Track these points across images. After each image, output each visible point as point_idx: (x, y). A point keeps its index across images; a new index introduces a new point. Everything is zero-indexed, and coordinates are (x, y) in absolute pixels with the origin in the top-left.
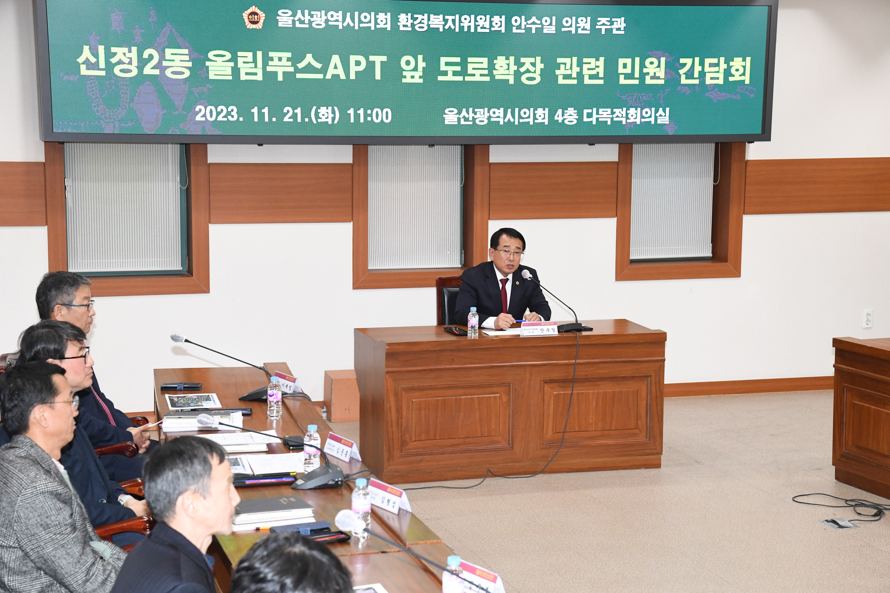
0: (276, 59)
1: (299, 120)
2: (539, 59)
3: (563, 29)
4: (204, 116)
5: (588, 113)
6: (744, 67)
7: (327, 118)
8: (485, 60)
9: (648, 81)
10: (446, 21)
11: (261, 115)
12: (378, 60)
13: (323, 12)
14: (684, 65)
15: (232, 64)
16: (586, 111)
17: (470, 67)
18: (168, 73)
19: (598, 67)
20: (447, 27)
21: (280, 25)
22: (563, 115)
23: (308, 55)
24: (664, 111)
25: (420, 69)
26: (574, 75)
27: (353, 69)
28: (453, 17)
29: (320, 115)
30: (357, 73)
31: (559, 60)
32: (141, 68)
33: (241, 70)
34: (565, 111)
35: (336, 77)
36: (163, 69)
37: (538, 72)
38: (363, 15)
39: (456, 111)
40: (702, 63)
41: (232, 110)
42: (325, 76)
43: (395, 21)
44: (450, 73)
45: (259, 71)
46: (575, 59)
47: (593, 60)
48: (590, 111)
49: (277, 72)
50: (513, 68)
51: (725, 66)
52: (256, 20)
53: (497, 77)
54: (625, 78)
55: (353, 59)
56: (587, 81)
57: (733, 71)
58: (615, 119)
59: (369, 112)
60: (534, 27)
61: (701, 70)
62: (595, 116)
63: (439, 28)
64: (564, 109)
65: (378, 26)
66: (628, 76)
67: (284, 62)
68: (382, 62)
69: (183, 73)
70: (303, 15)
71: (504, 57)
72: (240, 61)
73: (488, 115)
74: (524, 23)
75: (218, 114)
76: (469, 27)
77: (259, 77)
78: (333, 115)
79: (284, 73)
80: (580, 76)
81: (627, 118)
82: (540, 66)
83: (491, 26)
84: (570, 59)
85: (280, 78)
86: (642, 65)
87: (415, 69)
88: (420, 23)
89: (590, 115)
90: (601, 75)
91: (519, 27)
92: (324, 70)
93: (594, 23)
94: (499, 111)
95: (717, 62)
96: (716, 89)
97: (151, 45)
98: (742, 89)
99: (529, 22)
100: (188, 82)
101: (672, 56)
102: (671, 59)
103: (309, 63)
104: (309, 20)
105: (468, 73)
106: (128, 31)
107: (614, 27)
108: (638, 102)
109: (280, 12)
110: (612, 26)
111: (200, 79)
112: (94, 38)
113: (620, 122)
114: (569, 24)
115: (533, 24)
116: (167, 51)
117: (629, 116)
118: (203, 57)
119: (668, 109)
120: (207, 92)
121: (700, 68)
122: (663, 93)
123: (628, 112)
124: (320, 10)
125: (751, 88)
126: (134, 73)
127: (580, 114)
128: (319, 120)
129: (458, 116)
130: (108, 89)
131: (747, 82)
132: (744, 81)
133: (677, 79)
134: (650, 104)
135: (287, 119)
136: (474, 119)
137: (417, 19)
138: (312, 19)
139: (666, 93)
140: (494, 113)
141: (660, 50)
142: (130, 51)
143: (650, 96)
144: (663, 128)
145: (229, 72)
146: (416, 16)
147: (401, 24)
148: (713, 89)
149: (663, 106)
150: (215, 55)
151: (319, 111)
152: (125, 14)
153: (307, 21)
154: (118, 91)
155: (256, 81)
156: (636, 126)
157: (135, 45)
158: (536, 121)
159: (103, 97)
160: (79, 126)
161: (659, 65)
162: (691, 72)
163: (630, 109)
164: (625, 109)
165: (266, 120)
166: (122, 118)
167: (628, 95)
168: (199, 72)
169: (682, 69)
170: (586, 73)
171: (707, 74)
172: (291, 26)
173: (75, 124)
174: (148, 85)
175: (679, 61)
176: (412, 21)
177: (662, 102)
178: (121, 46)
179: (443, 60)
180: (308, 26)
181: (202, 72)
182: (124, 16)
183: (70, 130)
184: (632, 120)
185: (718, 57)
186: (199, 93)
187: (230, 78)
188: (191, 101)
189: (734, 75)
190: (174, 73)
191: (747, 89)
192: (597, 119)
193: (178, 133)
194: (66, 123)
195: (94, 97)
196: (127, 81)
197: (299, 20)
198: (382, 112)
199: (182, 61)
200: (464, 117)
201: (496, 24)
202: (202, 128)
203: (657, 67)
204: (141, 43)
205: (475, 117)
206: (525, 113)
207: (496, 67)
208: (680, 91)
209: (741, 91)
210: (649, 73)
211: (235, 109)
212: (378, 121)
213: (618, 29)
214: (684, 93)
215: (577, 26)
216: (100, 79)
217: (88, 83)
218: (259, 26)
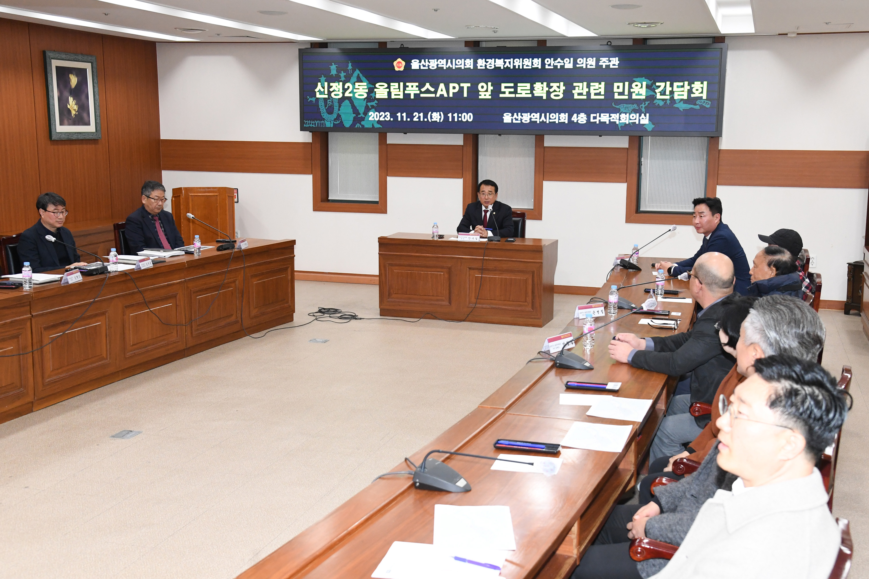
0: (410, 86)
1: (422, 120)
2: (562, 83)
3: (578, 66)
4: (373, 118)
5: (594, 117)
6: (702, 88)
7: (437, 118)
8: (528, 85)
9: (634, 97)
10: (505, 62)
11: (402, 117)
12: (466, 86)
13: (436, 60)
14: (659, 87)
15: (388, 90)
16: (592, 116)
17: (519, 89)
18: (356, 96)
19: (600, 88)
20: (505, 66)
21: (413, 68)
22: (577, 118)
23: (427, 84)
24: (645, 116)
25: (489, 90)
26: (585, 93)
27: (451, 91)
28: (509, 60)
29: (433, 117)
30: (453, 93)
31: (575, 84)
32: (343, 93)
33: (392, 93)
34: (579, 115)
35: (442, 95)
36: (354, 93)
37: (562, 91)
38: (457, 61)
39: (510, 115)
40: (672, 86)
41: (387, 115)
42: (436, 95)
43: (475, 63)
44: (507, 93)
45: (401, 93)
46: (585, 83)
47: (597, 84)
49: (410, 94)
50: (546, 89)
51: (689, 88)
52: (400, 66)
53: (535, 95)
54: (619, 95)
55: (451, 85)
56: (593, 97)
57: (694, 90)
58: (611, 120)
59: (460, 115)
60: (559, 65)
61: (671, 90)
62: (598, 118)
63: (501, 67)
64: (578, 113)
65: (466, 67)
66: (620, 94)
67: (415, 88)
68: (468, 87)
69: (363, 95)
70: (425, 62)
71: (540, 83)
72: (392, 88)
73: (530, 117)
74: (552, 62)
75: (380, 116)
76: (519, 66)
77: (401, 97)
78: (440, 117)
79: (415, 94)
80: (588, 94)
81: (620, 120)
82: (563, 88)
83: (532, 65)
85: (412, 97)
86: (630, 87)
87: (487, 91)
88: (490, 64)
89: (595, 118)
90: (603, 93)
91: (549, 65)
92: (435, 92)
93: (598, 61)
94: (536, 115)
95: (682, 85)
96: (682, 102)
97: (348, 81)
98: (701, 102)
99: (556, 62)
100: (366, 100)
101: (651, 81)
102: (650, 83)
103: (428, 88)
104: (428, 65)
105: (518, 92)
106: (338, 74)
107: (611, 64)
108: (627, 109)
109: (413, 61)
110: (610, 63)
111: (372, 98)
112: (323, 79)
113: (615, 122)
114: (581, 62)
115: (558, 63)
116: (357, 84)
117: (621, 119)
118: (373, 86)
119: (648, 115)
120: (375, 105)
121: (671, 89)
122: (645, 104)
123: (620, 116)
124: (434, 59)
125: (707, 101)
126: (341, 96)
127: (588, 117)
128: (432, 120)
129: (512, 117)
130: (329, 104)
131: (705, 97)
132: (702, 97)
133: (654, 95)
134: (635, 111)
135: (415, 119)
136: (521, 120)
137: (488, 62)
138: (429, 64)
139: (647, 104)
140: (534, 116)
141: (642, 77)
142: (339, 85)
143: (635, 106)
144: (644, 126)
145: (386, 94)
146: (487, 60)
147: (478, 65)
148: (679, 102)
149: (644, 112)
150: (380, 86)
151: (432, 114)
152: (337, 66)
153: (427, 66)
154: (333, 105)
155: (399, 99)
156: (625, 124)
157: (341, 81)
158: (560, 121)
159: (326, 108)
160: (315, 123)
161: (642, 87)
162: (664, 91)
163: (622, 114)
164: (618, 114)
165: (405, 119)
166: (335, 119)
167: (620, 105)
168: (371, 95)
169: (657, 89)
170: (592, 92)
171: (675, 92)
172: (418, 68)
173: (314, 122)
174: (347, 102)
175: (656, 84)
176: (485, 63)
177: (643, 110)
178: (334, 82)
179: (503, 85)
180: (427, 68)
181: (373, 95)
182: (336, 67)
183: (311, 125)
184: (623, 121)
185: (683, 81)
186: (371, 106)
187: (387, 97)
188: (367, 110)
189: (695, 93)
190: (359, 95)
191: (704, 102)
192: (600, 120)
193: (361, 127)
194: (309, 122)
195: (322, 108)
196: (337, 100)
197: (423, 65)
198: (467, 115)
199: (363, 89)
200: (515, 118)
201: (536, 63)
202: (372, 124)
203: (640, 88)
204: (344, 80)
205: (522, 118)
206: (553, 116)
207: (535, 89)
208: (656, 103)
209: (700, 104)
210: (634, 92)
211: (389, 114)
212: (465, 120)
213: (614, 65)
214: (659, 105)
215: (587, 63)
216: (325, 100)
217: (320, 101)
218: (402, 69)
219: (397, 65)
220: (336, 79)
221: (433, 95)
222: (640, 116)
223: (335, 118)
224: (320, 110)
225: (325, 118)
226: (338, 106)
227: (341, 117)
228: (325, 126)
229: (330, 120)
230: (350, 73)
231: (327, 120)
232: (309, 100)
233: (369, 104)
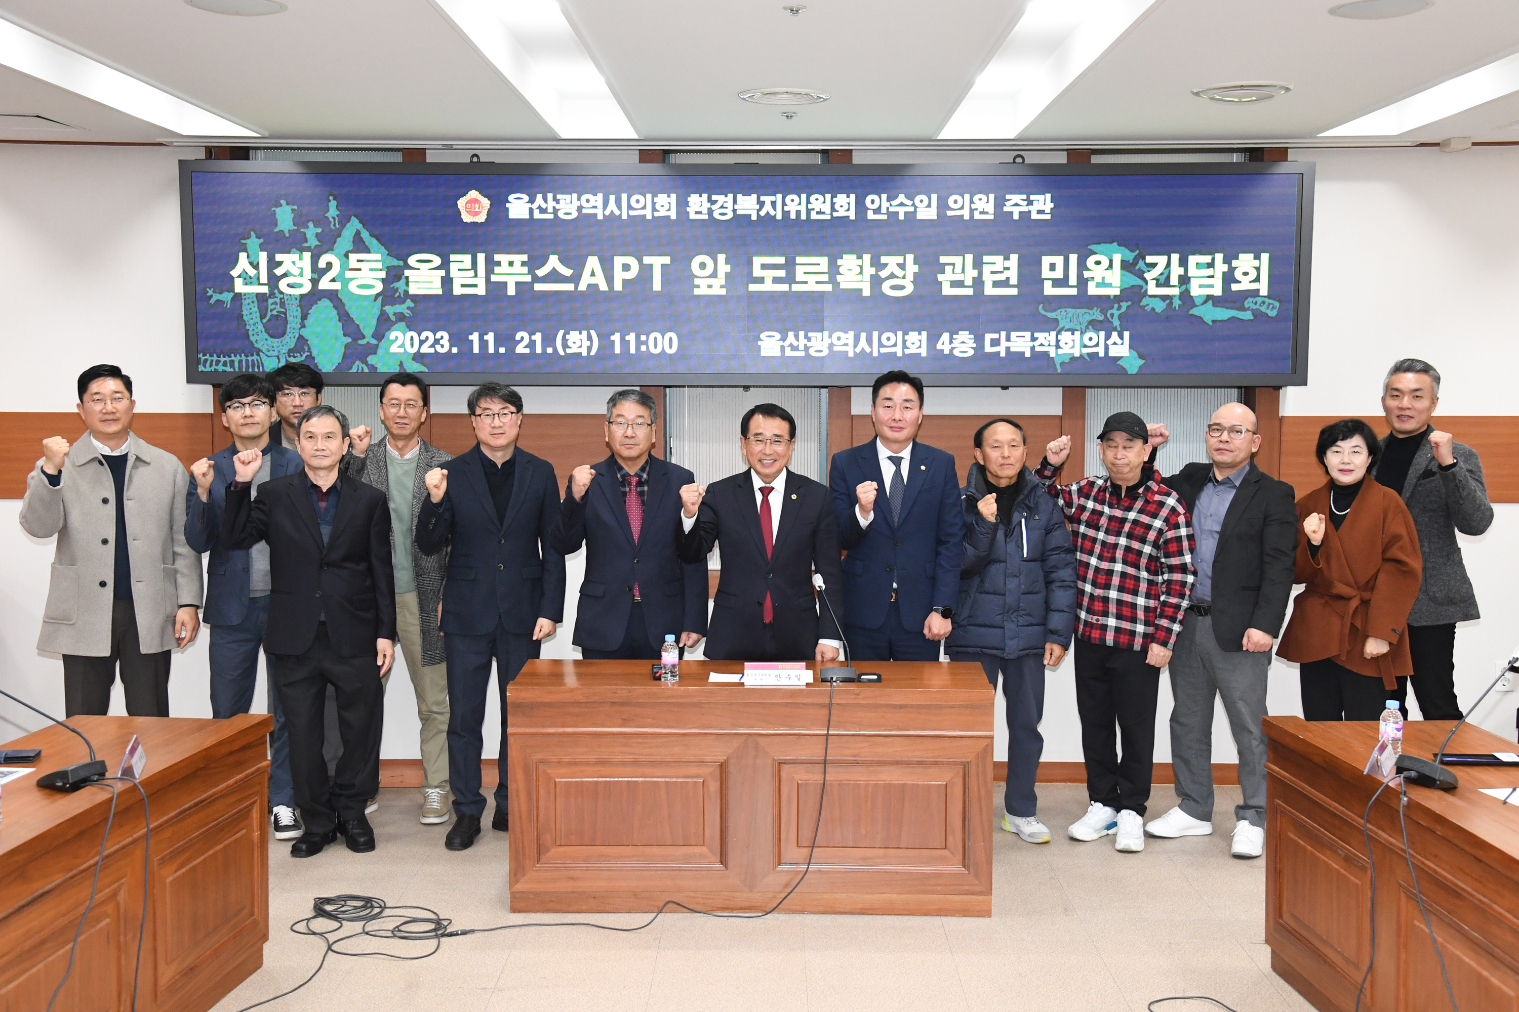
0: (505, 264)
1: (539, 350)
2: (910, 258)
4: (402, 346)
5: (993, 340)
6: (1258, 269)
7: (580, 347)
8: (824, 261)
9: (1092, 290)
10: (761, 204)
11: (484, 344)
12: (657, 262)
13: (575, 196)
14: (1154, 265)
15: (442, 273)
16: (988, 337)
17: (799, 270)
18: (353, 287)
19: (1008, 269)
20: (762, 213)
21: (512, 215)
22: (951, 342)
23: (551, 256)
24: (1121, 337)
25: (721, 274)
26: (969, 282)
27: (619, 276)
28: (773, 198)
29: (570, 343)
30: (625, 281)
31: (943, 259)
32: (315, 282)
33: (455, 281)
34: (955, 336)
35: (593, 287)
36: (346, 282)
37: (910, 277)
38: (634, 198)
39: (778, 336)
40: (1183, 263)
41: (442, 337)
42: (576, 287)
43: (682, 204)
44: (769, 280)
45: (481, 282)
46: (969, 258)
47: (999, 259)
48: (996, 336)
49: (506, 283)
50: (870, 271)
51: (1225, 268)
52: (477, 210)
53: (842, 286)
54: (1054, 286)
55: (619, 261)
56: (989, 290)
57: (1238, 275)
58: (1038, 349)
59: (643, 338)
60: (901, 211)
61: (1182, 273)
62: (1004, 344)
63: (750, 215)
64: (953, 333)
65: (656, 214)
66: (1057, 283)
67: (518, 268)
68: (663, 266)
69: (372, 287)
70: (545, 200)
71: (855, 256)
72: (453, 267)
73: (829, 341)
74: (885, 204)
75: (422, 343)
76: (798, 213)
77: (481, 291)
78: (588, 343)
79: (518, 284)
80: (978, 282)
81: (1058, 346)
82: (912, 268)
83: (833, 209)
84: (962, 257)
85: (511, 291)
86: (1082, 266)
87: (714, 275)
88: (722, 207)
89: (995, 343)
90: (1014, 281)
91: (877, 211)
92: (575, 279)
93: (999, 203)
94: (846, 335)
95: (1210, 261)
96: (1210, 302)
97: (330, 249)
99: (893, 203)
100: (380, 298)
101: (1132, 251)
102: (1130, 256)
104: (554, 207)
105: (797, 279)
106: (298, 230)
107: (1033, 209)
108: (1076, 322)
109: (511, 198)
110: (1030, 208)
111: (396, 295)
112: (253, 242)
113: (1046, 354)
114: (959, 205)
115: (901, 205)
116: (353, 257)
117: (1061, 344)
118: (401, 263)
119: (1126, 334)
120: (407, 313)
121: (1181, 271)
122: (1119, 308)
123: (1060, 337)
124: (570, 193)
125: (1271, 301)
126: (307, 288)
127: (979, 340)
128: (568, 351)
129: (781, 343)
130: (271, 310)
131: (1264, 292)
132: (1258, 290)
133: (1141, 287)
134: (1095, 325)
135: (520, 349)
136: (807, 348)
137: (716, 201)
138: (557, 207)
139: (1123, 309)
140: (839, 339)
141: (1111, 243)
142: (301, 259)
143: (1096, 315)
144: (1119, 362)
145: (438, 283)
146: (714, 197)
147: (691, 210)
148: (1204, 303)
149: (1119, 329)
150: (418, 261)
151: (567, 337)
152: (295, 207)
153: (550, 210)
154: (285, 314)
155: (476, 296)
156: (1073, 359)
157: (308, 249)
158: (907, 351)
160: (232, 362)
161: (1111, 266)
162: (1165, 276)
163: (1063, 333)
164: (1053, 333)
165: (491, 350)
166: (290, 351)
167: (1059, 311)
168: (396, 285)
169: (1149, 271)
170: (988, 279)
171: (1192, 280)
172: (527, 217)
173: (227, 359)
174: (325, 303)
175: (1144, 259)
176: (709, 205)
177: (1116, 322)
178: (289, 252)
179: (758, 261)
180: (551, 216)
181: (400, 285)
182: (293, 210)
183: (220, 368)
184: (1065, 350)
185: (1212, 253)
186: (395, 314)
187: (440, 292)
188: (384, 324)
189: (1240, 282)
190: (360, 287)
191: (1264, 303)
192: (1008, 349)
193: (366, 370)
194: (215, 358)
195: (251, 322)
196: (296, 299)
197: (540, 207)
198: (663, 338)
199: (371, 270)
200: (791, 345)
201: (841, 206)
202: (399, 363)
203: (1107, 269)
204: (316, 246)
205: (809, 344)
206: (888, 339)
207: (841, 270)
208: (1148, 305)
209: (1254, 307)
210: (1093, 278)
211: (446, 335)
212: (658, 351)
213: (1040, 212)
214: (1153, 309)
215: (973, 208)
216: (261, 298)
217: (245, 303)
218: (482, 218)
219: (466, 208)
220: (295, 243)
221: (570, 287)
222: (1108, 337)
223: (292, 346)
224: (247, 327)
225: (261, 348)
226: (299, 316)
227: (308, 346)
228: (261, 370)
229: (276, 353)
230: (333, 228)
231: (268, 354)
232: (212, 301)
233: (390, 310)
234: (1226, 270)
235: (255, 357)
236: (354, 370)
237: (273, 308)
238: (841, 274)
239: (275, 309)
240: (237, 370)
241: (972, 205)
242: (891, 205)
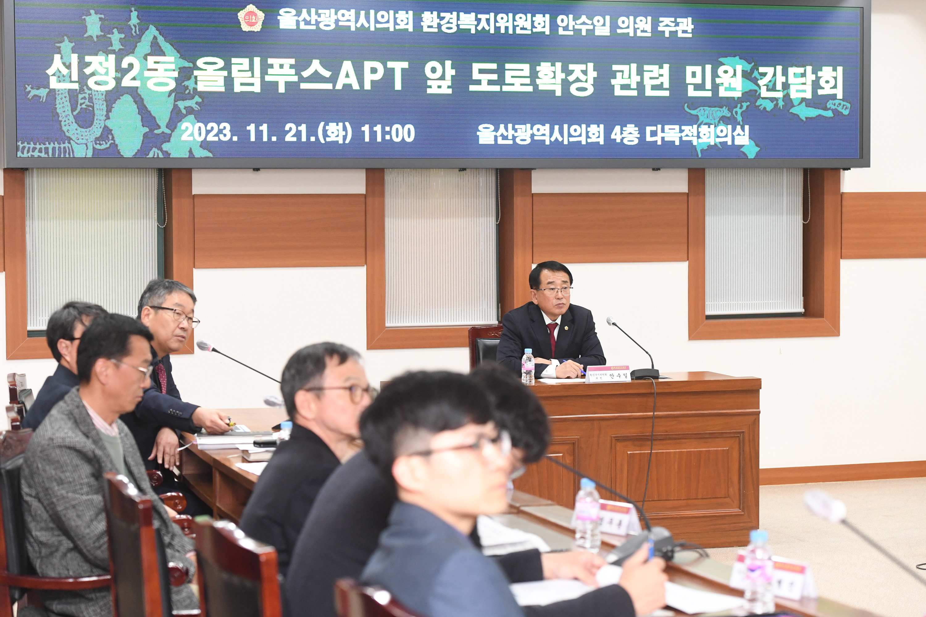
0: (276, 66)
1: (304, 139)
2: (591, 65)
4: (192, 135)
5: (651, 131)
6: (835, 78)
7: (338, 136)
8: (526, 67)
9: (722, 93)
10: (479, 20)
11: (259, 134)
12: (398, 66)
13: (333, 11)
14: (764, 75)
15: (225, 73)
16: (649, 129)
17: (508, 74)
18: (150, 85)
19: (661, 75)
20: (480, 28)
21: (282, 26)
22: (622, 133)
23: (314, 61)
24: (743, 129)
25: (448, 77)
26: (634, 86)
27: (368, 78)
28: (487, 16)
29: (329, 133)
30: (373, 82)
31: (615, 67)
32: (118, 80)
33: (235, 80)
34: (624, 129)
35: (348, 87)
36: (145, 80)
37: (591, 81)
38: (380, 13)
39: (492, 127)
40: (785, 73)
41: (225, 128)
42: (334, 86)
43: (418, 20)
44: (484, 82)
45: (257, 81)
46: (634, 66)
47: (655, 68)
49: (277, 82)
50: (561, 76)
52: (254, 21)
53: (541, 88)
54: (695, 90)
55: (368, 65)
56: (649, 92)
57: (822, 82)
58: (684, 139)
59: (387, 129)
60: (584, 29)
61: (784, 81)
62: (660, 134)
63: (470, 30)
64: (623, 125)
65: (397, 27)
66: (697, 87)
67: (287, 70)
68: (403, 70)
69: (167, 84)
70: (309, 14)
71: (549, 64)
72: (234, 68)
73: (531, 132)
74: (572, 23)
75: (208, 132)
76: (507, 28)
77: (257, 89)
78: (344, 133)
79: (287, 84)
80: (641, 86)
81: (698, 137)
82: (592, 74)
83: (533, 26)
84: (628, 66)
85: (282, 89)
86: (715, 75)
87: (442, 78)
88: (448, 22)
89: (654, 134)
90: (666, 85)
91: (566, 28)
92: (333, 80)
93: (655, 25)
94: (544, 127)
95: (803, 72)
96: (804, 104)
97: (132, 52)
98: (835, 105)
99: (578, 22)
100: (173, 95)
101: (750, 64)
102: (748, 67)
103: (316, 70)
104: (316, 20)
105: (506, 82)
106: (104, 36)
107: (679, 29)
108: (711, 118)
109: (282, 11)
110: (677, 28)
111: (187, 92)
112: (66, 46)
113: (690, 142)
114: (626, 25)
115: (583, 24)
116: (151, 59)
117: (701, 135)
118: (191, 65)
119: (747, 127)
120: (196, 107)
121: (783, 79)
122: (741, 108)
123: (700, 130)
124: (329, 9)
125: (845, 103)
126: (112, 85)
127: (642, 132)
128: (328, 139)
129: (494, 133)
130: (81, 104)
131: (840, 96)
132: (836, 95)
133: (756, 91)
134: (725, 120)
135: (289, 138)
136: (514, 138)
137: (444, 18)
138: (319, 20)
139: (744, 108)
140: (538, 130)
141: (734, 57)
142: (107, 60)
143: (725, 112)
144: (742, 150)
145: (222, 82)
146: (442, 15)
147: (425, 24)
148: (799, 104)
149: (741, 123)
150: (205, 63)
151: (327, 128)
152: (103, 16)
154: (93, 107)
155: (253, 93)
156: (710, 147)
157: (113, 52)
158: (589, 140)
159: (75, 113)
160: (47, 149)
161: (735, 74)
162: (772, 83)
163: (702, 126)
164: (695, 126)
165: (265, 139)
166: (97, 139)
167: (699, 109)
168: (186, 83)
169: (761, 79)
170: (648, 83)
171: (791, 86)
172: (295, 27)
173: (43, 146)
174: (127, 99)
175: (758, 69)
176: (438, 21)
177: (739, 118)
178: (96, 54)
179: (476, 67)
180: (314, 28)
181: (190, 83)
182: (100, 19)
183: (36, 154)
184: (704, 140)
185: (804, 66)
186: (185, 108)
187: (223, 89)
188: (176, 116)
189: (823, 88)
190: (157, 84)
191: (840, 104)
192: (663, 138)
193: (161, 156)
194: (32, 145)
195: (64, 114)
196: (102, 95)
197: (304, 20)
198: (403, 128)
199: (166, 70)
200: (502, 135)
201: (539, 24)
202: (188, 149)
203: (732, 77)
204: (120, 50)
205: (516, 135)
206: (575, 130)
207: (540, 75)
208: (761, 105)
209: (833, 107)
210: (722, 84)
211: (228, 126)
212: (399, 140)
213: (684, 32)
214: (765, 108)
215: (636, 27)
216: (73, 95)
217: (58, 98)
219: (245, 19)
220: (102, 47)
221: (329, 86)
222: (734, 130)
223: (98, 136)
224: (60, 119)
225: (72, 137)
226: (105, 109)
227: (112, 135)
228: (72, 156)
229: (84, 141)
230: (134, 34)
231: (77, 141)
232: (30, 96)
233: (182, 105)
234: (814, 79)
235: (67, 145)
236: (151, 155)
237: (83, 102)
238: (539, 78)
239: (84, 103)
240: (50, 156)
241: (635, 25)
242: (576, 24)
